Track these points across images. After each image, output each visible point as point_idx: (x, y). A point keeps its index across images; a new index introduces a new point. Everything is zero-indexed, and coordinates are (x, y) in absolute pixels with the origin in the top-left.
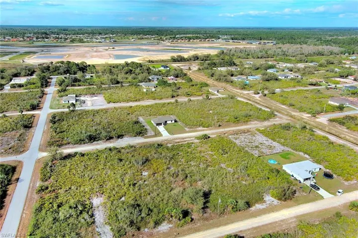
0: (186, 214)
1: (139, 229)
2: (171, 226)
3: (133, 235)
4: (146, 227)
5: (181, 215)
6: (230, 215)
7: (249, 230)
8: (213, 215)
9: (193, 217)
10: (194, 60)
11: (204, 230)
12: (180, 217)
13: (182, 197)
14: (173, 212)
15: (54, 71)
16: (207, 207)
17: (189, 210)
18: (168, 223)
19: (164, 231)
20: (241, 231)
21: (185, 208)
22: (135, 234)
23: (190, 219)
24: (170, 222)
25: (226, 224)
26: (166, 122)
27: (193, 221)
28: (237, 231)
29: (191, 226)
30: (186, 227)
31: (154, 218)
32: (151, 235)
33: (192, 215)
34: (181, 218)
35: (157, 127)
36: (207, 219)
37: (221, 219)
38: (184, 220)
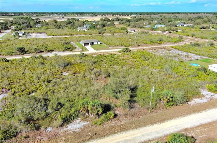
0: (107, 108)
1: (38, 128)
2: (86, 123)
3: (27, 137)
4: (49, 126)
5: (100, 109)
6: (165, 109)
7: (197, 127)
8: (143, 110)
9: (117, 112)
10: (117, 21)
11: (133, 129)
12: (99, 111)
13: (103, 92)
14: (89, 106)
15: (16, 23)
16: (135, 101)
17: (112, 105)
18: (82, 120)
19: (76, 131)
20: (186, 130)
21: (106, 102)
22: (31, 135)
23: (113, 115)
24: (85, 119)
25: (162, 120)
26: (93, 43)
27: (117, 117)
28: (181, 129)
29: (114, 123)
30: (107, 125)
31: (64, 112)
32: (55, 136)
33: (115, 110)
34: (100, 113)
35: (85, 46)
36: (135, 115)
37: (154, 114)
38: (104, 115)
